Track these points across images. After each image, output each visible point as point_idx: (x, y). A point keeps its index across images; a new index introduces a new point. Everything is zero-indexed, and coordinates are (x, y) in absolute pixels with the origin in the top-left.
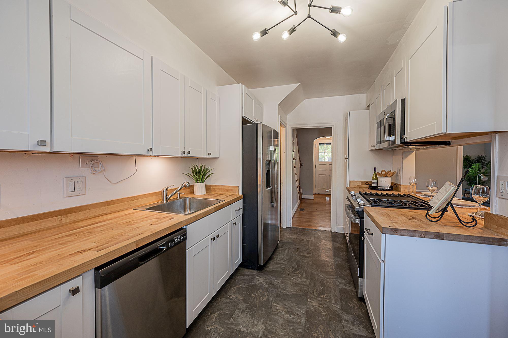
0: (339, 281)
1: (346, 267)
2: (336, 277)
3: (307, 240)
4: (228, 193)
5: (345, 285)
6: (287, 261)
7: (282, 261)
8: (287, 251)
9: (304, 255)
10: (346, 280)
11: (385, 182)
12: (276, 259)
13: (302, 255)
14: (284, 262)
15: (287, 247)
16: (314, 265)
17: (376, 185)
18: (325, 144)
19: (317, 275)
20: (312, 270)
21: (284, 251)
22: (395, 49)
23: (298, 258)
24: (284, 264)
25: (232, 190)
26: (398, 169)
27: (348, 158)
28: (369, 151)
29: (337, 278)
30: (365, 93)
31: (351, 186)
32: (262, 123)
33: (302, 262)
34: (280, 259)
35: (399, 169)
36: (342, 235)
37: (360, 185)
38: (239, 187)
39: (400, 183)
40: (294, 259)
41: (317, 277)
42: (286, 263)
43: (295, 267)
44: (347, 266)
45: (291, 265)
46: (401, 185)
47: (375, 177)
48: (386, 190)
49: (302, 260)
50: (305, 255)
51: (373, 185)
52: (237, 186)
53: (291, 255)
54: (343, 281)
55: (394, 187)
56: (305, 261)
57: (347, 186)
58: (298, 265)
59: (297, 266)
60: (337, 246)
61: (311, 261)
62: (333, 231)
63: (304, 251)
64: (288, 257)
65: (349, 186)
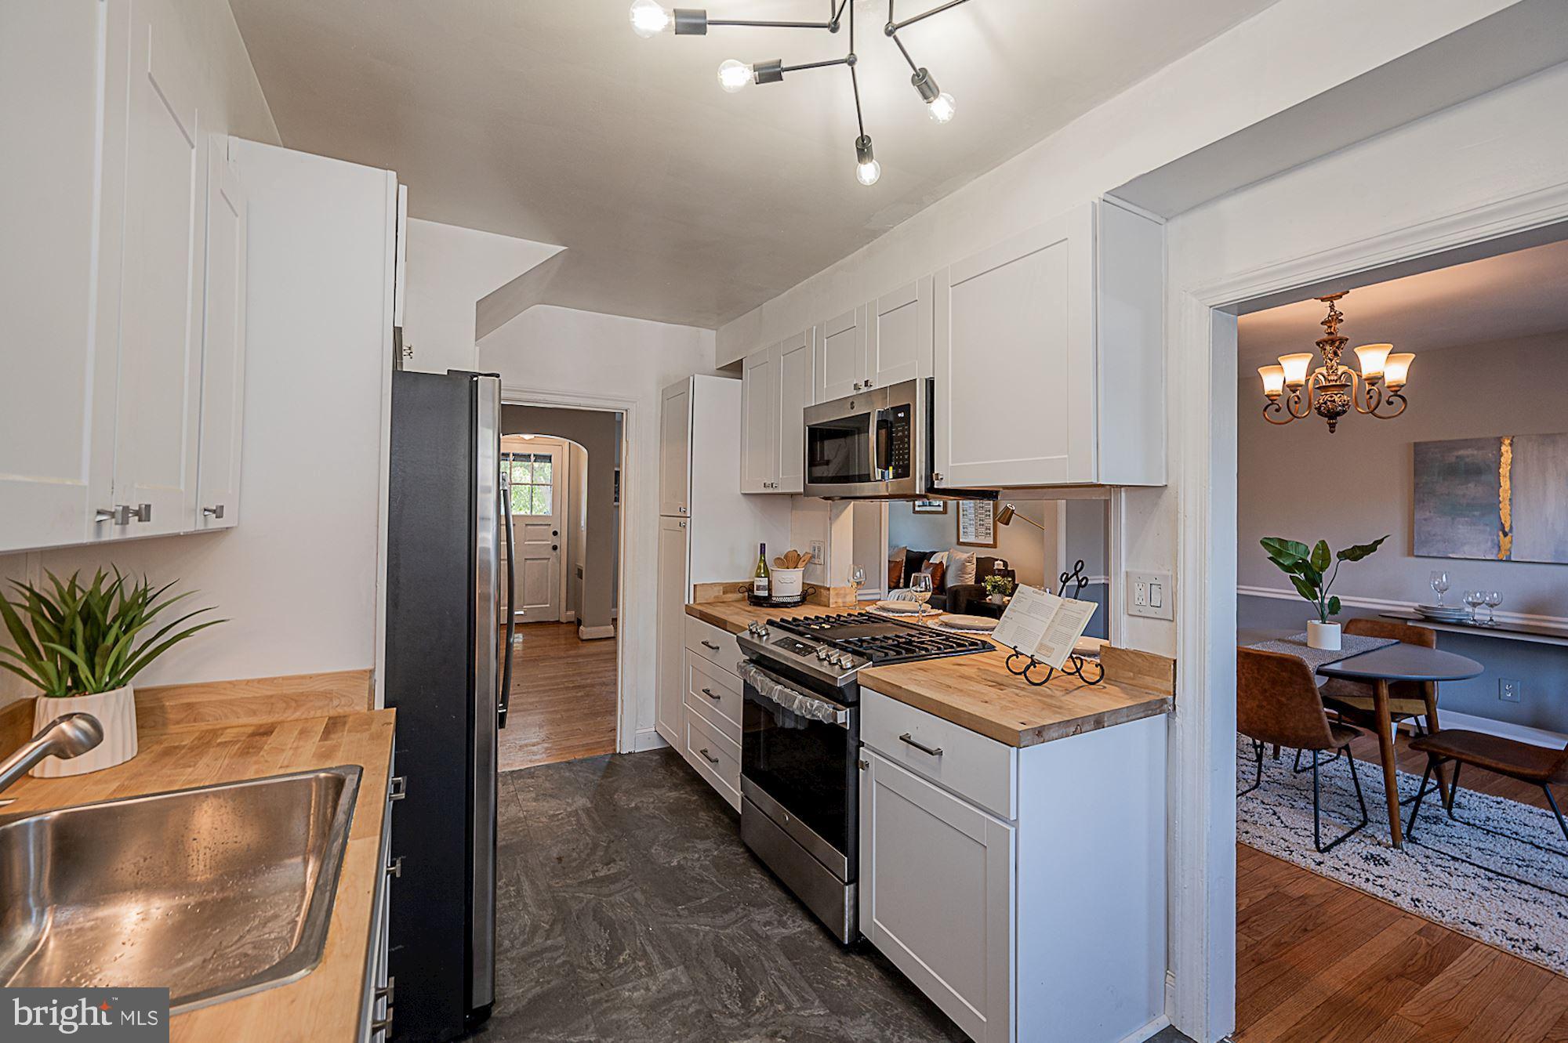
0: (758, 918)
1: (741, 861)
2: (744, 909)
3: (565, 810)
4: (297, 714)
5: (784, 925)
6: (558, 928)
7: (541, 941)
8: (526, 886)
9: (596, 874)
10: (773, 904)
11: (788, 584)
12: (507, 943)
13: (591, 877)
14: (549, 942)
15: (515, 867)
16: (657, 899)
17: (767, 592)
18: (533, 458)
19: (691, 931)
20: (665, 923)
21: (518, 892)
22: (868, 243)
23: (588, 896)
24: (556, 948)
25: (328, 695)
26: (814, 548)
27: (689, 515)
28: (741, 496)
29: (746, 912)
30: (713, 329)
31: (698, 602)
32: (498, 376)
33: (612, 906)
34: (522, 932)
35: (817, 545)
36: (658, 757)
37: (721, 593)
38: (372, 671)
39: (824, 580)
40: (575, 907)
41: (694, 942)
42: (560, 938)
43: (603, 939)
44: (742, 856)
45: (584, 938)
46: (829, 589)
47: (762, 571)
48: (795, 604)
49: (604, 899)
50: (602, 874)
51: (757, 593)
52: (365, 671)
53: (553, 897)
54: (768, 914)
55: (811, 594)
56: (618, 898)
57: (687, 603)
58: (608, 925)
59: (605, 930)
60: (671, 801)
61: (635, 890)
62: (625, 753)
63: (586, 860)
64: (550, 911)
65: (692, 602)
